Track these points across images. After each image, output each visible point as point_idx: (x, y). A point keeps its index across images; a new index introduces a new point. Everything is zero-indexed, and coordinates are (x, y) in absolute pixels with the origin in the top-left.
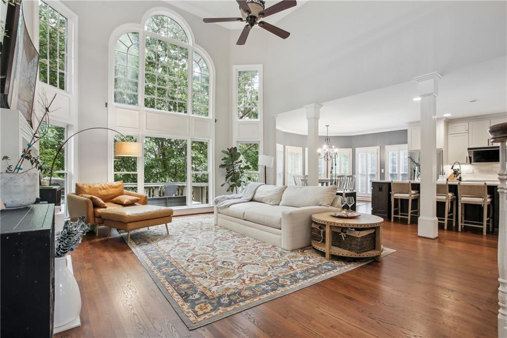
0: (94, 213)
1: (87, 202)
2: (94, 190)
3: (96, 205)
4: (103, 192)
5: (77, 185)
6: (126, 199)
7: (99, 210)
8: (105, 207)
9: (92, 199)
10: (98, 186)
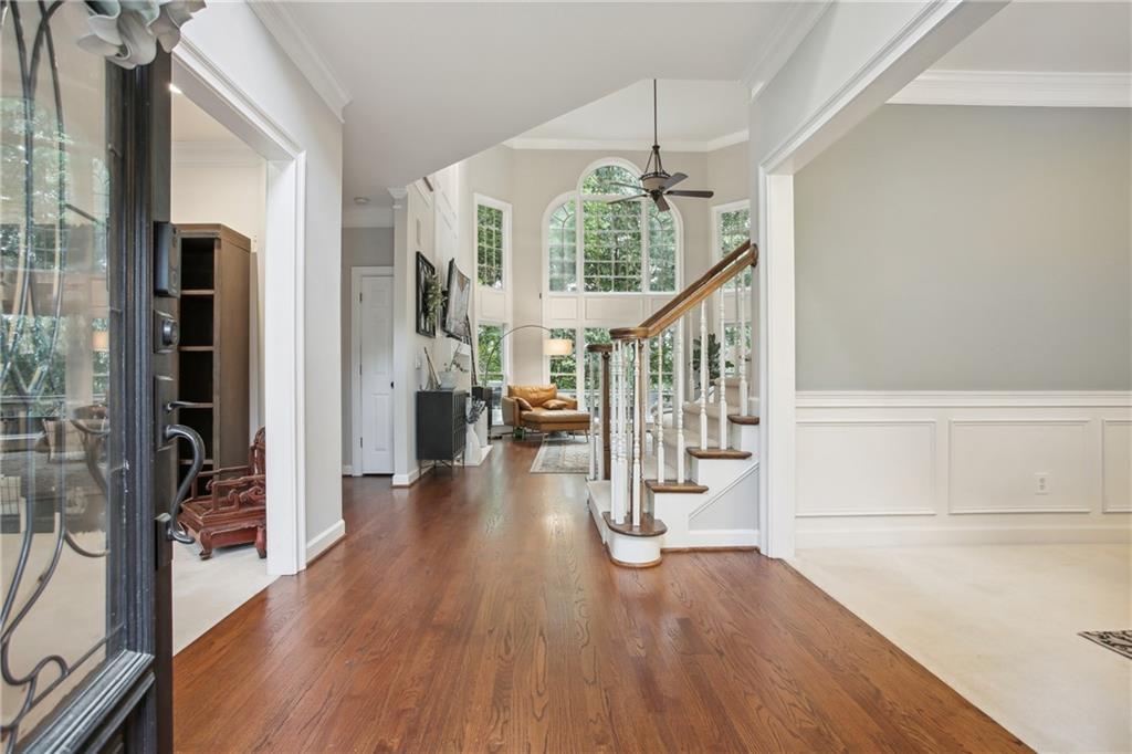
0: (520, 414)
1: (513, 404)
2: (524, 393)
3: (522, 408)
4: (534, 396)
5: (509, 387)
6: (552, 403)
7: (525, 413)
8: (530, 410)
9: (518, 400)
10: (529, 389)
